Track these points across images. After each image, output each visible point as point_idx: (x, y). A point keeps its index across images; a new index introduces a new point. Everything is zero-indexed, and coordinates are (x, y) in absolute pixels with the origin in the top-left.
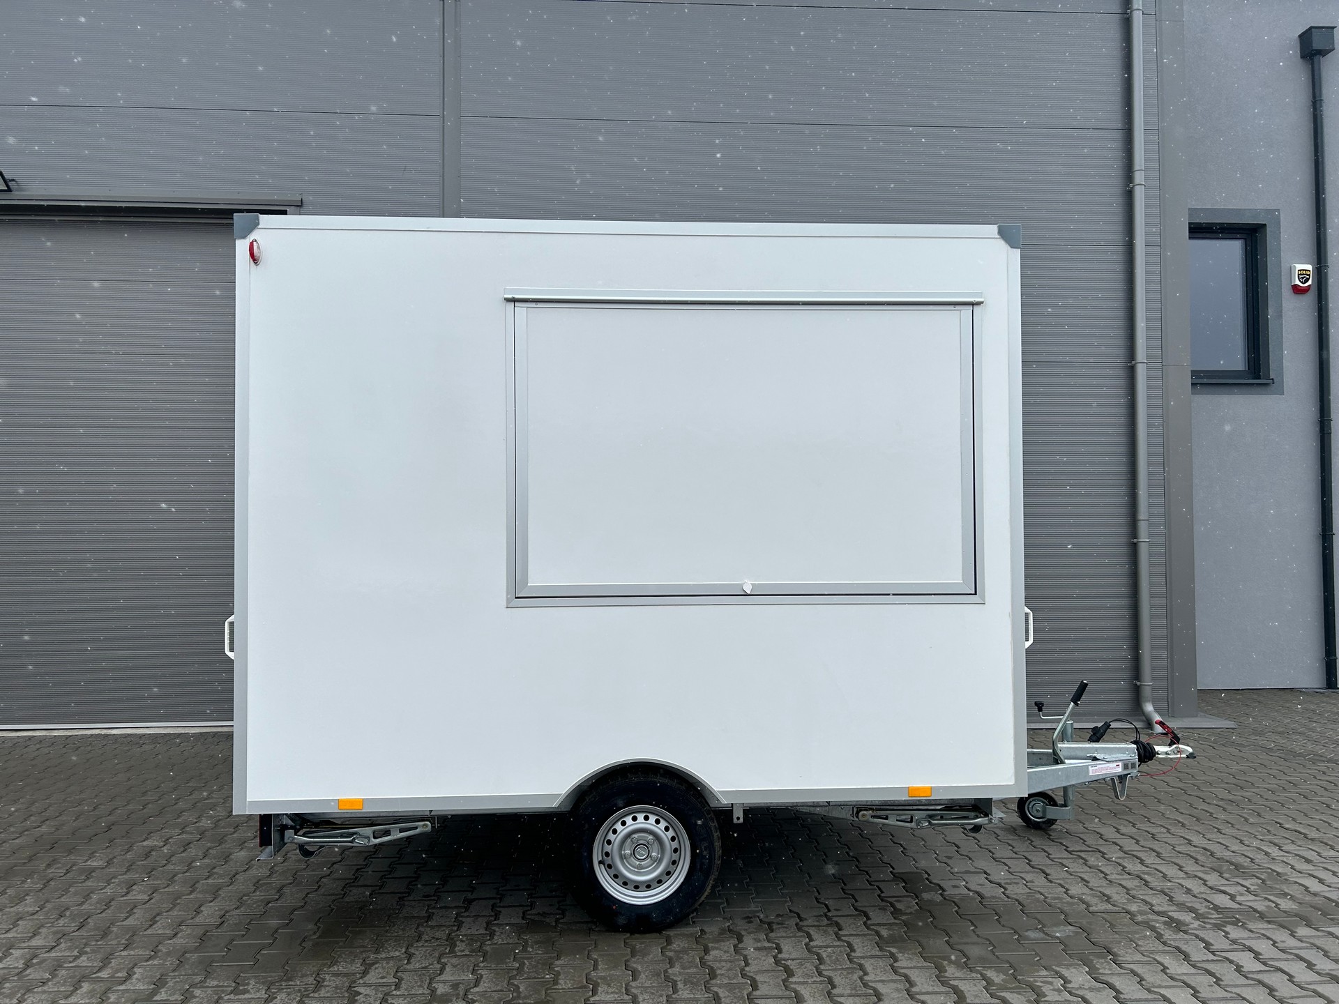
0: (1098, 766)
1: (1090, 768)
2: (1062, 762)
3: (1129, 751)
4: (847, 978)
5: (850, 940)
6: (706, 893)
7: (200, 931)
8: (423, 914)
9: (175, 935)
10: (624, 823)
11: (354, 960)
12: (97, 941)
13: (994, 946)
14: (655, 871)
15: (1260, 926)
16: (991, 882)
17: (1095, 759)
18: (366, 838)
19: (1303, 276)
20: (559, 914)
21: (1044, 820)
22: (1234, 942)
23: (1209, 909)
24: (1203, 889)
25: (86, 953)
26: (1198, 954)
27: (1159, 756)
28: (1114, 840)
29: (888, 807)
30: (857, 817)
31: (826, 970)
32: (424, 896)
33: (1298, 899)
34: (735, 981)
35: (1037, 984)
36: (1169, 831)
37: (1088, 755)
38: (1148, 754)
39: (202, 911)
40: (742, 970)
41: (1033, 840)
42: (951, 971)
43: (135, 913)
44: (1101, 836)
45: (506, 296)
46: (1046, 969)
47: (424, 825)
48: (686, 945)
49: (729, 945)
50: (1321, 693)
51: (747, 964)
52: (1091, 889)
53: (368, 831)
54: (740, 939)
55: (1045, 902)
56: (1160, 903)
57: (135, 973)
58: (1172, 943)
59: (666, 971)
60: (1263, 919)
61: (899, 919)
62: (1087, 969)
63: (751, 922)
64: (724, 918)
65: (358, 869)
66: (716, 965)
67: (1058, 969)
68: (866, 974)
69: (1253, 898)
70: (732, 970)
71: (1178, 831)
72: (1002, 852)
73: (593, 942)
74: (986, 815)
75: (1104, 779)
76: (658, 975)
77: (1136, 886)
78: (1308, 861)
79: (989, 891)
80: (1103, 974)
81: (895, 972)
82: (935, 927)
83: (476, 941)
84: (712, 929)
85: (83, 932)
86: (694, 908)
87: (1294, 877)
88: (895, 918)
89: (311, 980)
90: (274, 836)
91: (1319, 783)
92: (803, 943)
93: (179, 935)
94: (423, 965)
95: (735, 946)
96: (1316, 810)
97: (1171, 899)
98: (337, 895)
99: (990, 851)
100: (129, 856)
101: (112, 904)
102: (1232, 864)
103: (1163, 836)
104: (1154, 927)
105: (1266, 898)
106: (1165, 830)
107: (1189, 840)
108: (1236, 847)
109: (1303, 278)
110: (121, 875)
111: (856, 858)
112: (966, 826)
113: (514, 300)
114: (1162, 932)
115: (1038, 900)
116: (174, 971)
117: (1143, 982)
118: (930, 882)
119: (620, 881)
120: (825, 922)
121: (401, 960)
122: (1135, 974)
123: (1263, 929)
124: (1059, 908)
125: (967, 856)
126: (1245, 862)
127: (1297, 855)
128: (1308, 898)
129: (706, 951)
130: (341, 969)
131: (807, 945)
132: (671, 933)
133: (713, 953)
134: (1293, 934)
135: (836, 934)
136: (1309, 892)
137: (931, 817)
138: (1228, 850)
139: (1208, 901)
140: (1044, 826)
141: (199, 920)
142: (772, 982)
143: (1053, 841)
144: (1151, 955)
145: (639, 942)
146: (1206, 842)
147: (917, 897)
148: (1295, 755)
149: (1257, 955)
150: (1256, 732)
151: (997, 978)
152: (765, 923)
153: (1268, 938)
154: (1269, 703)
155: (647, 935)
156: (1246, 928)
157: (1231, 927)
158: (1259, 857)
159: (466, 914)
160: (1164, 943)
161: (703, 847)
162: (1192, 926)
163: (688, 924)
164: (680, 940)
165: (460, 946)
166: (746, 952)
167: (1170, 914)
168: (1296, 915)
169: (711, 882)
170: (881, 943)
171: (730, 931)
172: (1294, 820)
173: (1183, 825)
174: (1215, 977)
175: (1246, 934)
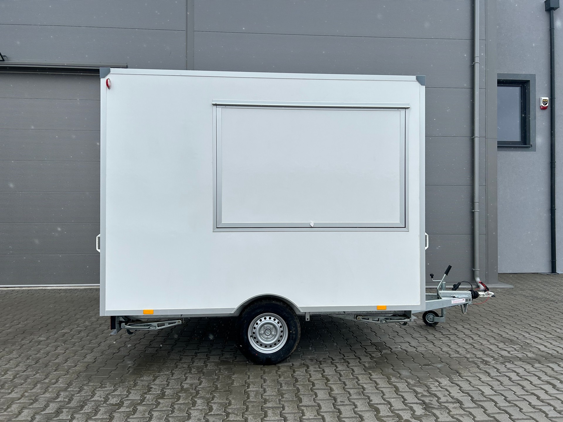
0: (456, 300)
1: (452, 301)
2: (441, 298)
3: (468, 294)
4: (351, 382)
5: (353, 368)
6: (294, 349)
7: (86, 364)
8: (178, 358)
9: (76, 366)
10: (261, 320)
11: (150, 375)
12: (43, 368)
13: (411, 370)
14: (273, 340)
15: (520, 363)
16: (411, 346)
17: (454, 297)
18: (155, 327)
19: (545, 102)
20: (234, 358)
21: (433, 322)
22: (509, 369)
23: (499, 356)
24: (497, 349)
25: (39, 373)
26: (494, 373)
27: (480, 296)
28: (462, 330)
29: (369, 315)
30: (356, 319)
31: (343, 379)
32: (178, 351)
33: (535, 353)
34: (306, 383)
35: (428, 384)
36: (484, 327)
37: (451, 296)
38: (476, 295)
39: (87, 357)
40: (309, 379)
41: (429, 330)
42: (393, 379)
43: (59, 358)
44: (456, 329)
45: (213, 103)
46: (432, 379)
47: (179, 321)
48: (286, 370)
49: (303, 370)
50: (549, 275)
51: (311, 377)
52: (451, 349)
53: (155, 324)
54: (308, 367)
55: (432, 353)
56: (479, 354)
57: (59, 380)
58: (483, 369)
59: (277, 379)
60: (521, 360)
61: (373, 360)
62: (449, 379)
63: (313, 361)
64: (302, 360)
65: (151, 341)
66: (298, 377)
67: (437, 379)
68: (359, 380)
69: (517, 352)
70: (304, 379)
71: (487, 327)
72: (416, 335)
73: (248, 369)
74: (409, 318)
75: (458, 305)
76: (274, 381)
77: (470, 348)
78: (540, 339)
79: (410, 349)
80: (455, 380)
81: (371, 380)
82: (388, 363)
83: (200, 368)
84: (297, 363)
85: (37, 365)
86: (289, 355)
87: (534, 345)
88: (371, 360)
89: (132, 383)
90: (117, 325)
91: (546, 309)
92: (334, 369)
93: (77, 366)
94: (178, 377)
95: (306, 370)
96: (545, 319)
97: (484, 353)
98: (143, 351)
99: (411, 335)
100: (56, 336)
101: (49, 354)
102: (509, 339)
103: (482, 329)
104: (476, 363)
105: (522, 353)
106: (482, 327)
107: (492, 331)
108: (511, 333)
109: (545, 103)
110: (52, 343)
111: (356, 337)
112: (401, 323)
113: (216, 105)
114: (480, 365)
115: (429, 353)
116: (75, 380)
117: (471, 384)
118: (386, 346)
119: (259, 344)
120: (343, 361)
121: (169, 375)
122: (467, 380)
123: (521, 364)
124: (438, 356)
125: (402, 336)
126: (515, 339)
127: (536, 336)
128: (540, 353)
129: (294, 372)
130: (145, 379)
131: (335, 370)
132: (280, 365)
133: (297, 372)
134: (533, 366)
135: (347, 366)
136: (540, 350)
137: (386, 319)
138: (508, 334)
139: (499, 354)
140: (433, 325)
141: (86, 360)
142: (320, 384)
143: (437, 331)
144: (475, 374)
145: (267, 369)
146: (499, 331)
147: (381, 352)
148: (537, 298)
149: (518, 374)
150: (522, 290)
151: (412, 382)
152: (318, 361)
153: (523, 368)
154: (528, 278)
155: (270, 366)
156: (514, 364)
157: (508, 363)
158: (520, 337)
159: (196, 358)
160: (480, 369)
161: (293, 330)
162: (492, 363)
163: (286, 362)
164: (283, 368)
165: (193, 370)
166: (310, 372)
167: (483, 358)
168: (534, 359)
169: (296, 344)
170: (365, 369)
171: (304, 364)
172: (535, 323)
173: (490, 325)
174: (500, 382)
175: (514, 366)
